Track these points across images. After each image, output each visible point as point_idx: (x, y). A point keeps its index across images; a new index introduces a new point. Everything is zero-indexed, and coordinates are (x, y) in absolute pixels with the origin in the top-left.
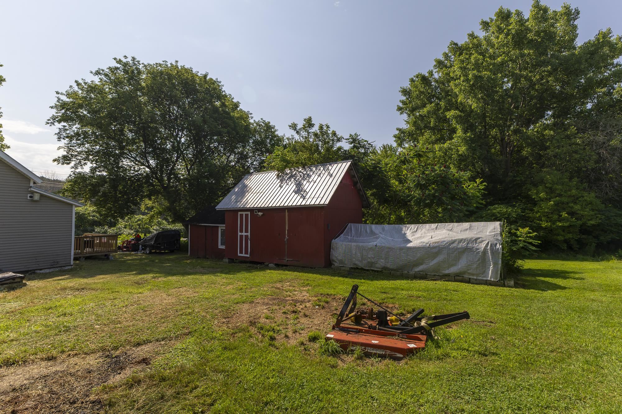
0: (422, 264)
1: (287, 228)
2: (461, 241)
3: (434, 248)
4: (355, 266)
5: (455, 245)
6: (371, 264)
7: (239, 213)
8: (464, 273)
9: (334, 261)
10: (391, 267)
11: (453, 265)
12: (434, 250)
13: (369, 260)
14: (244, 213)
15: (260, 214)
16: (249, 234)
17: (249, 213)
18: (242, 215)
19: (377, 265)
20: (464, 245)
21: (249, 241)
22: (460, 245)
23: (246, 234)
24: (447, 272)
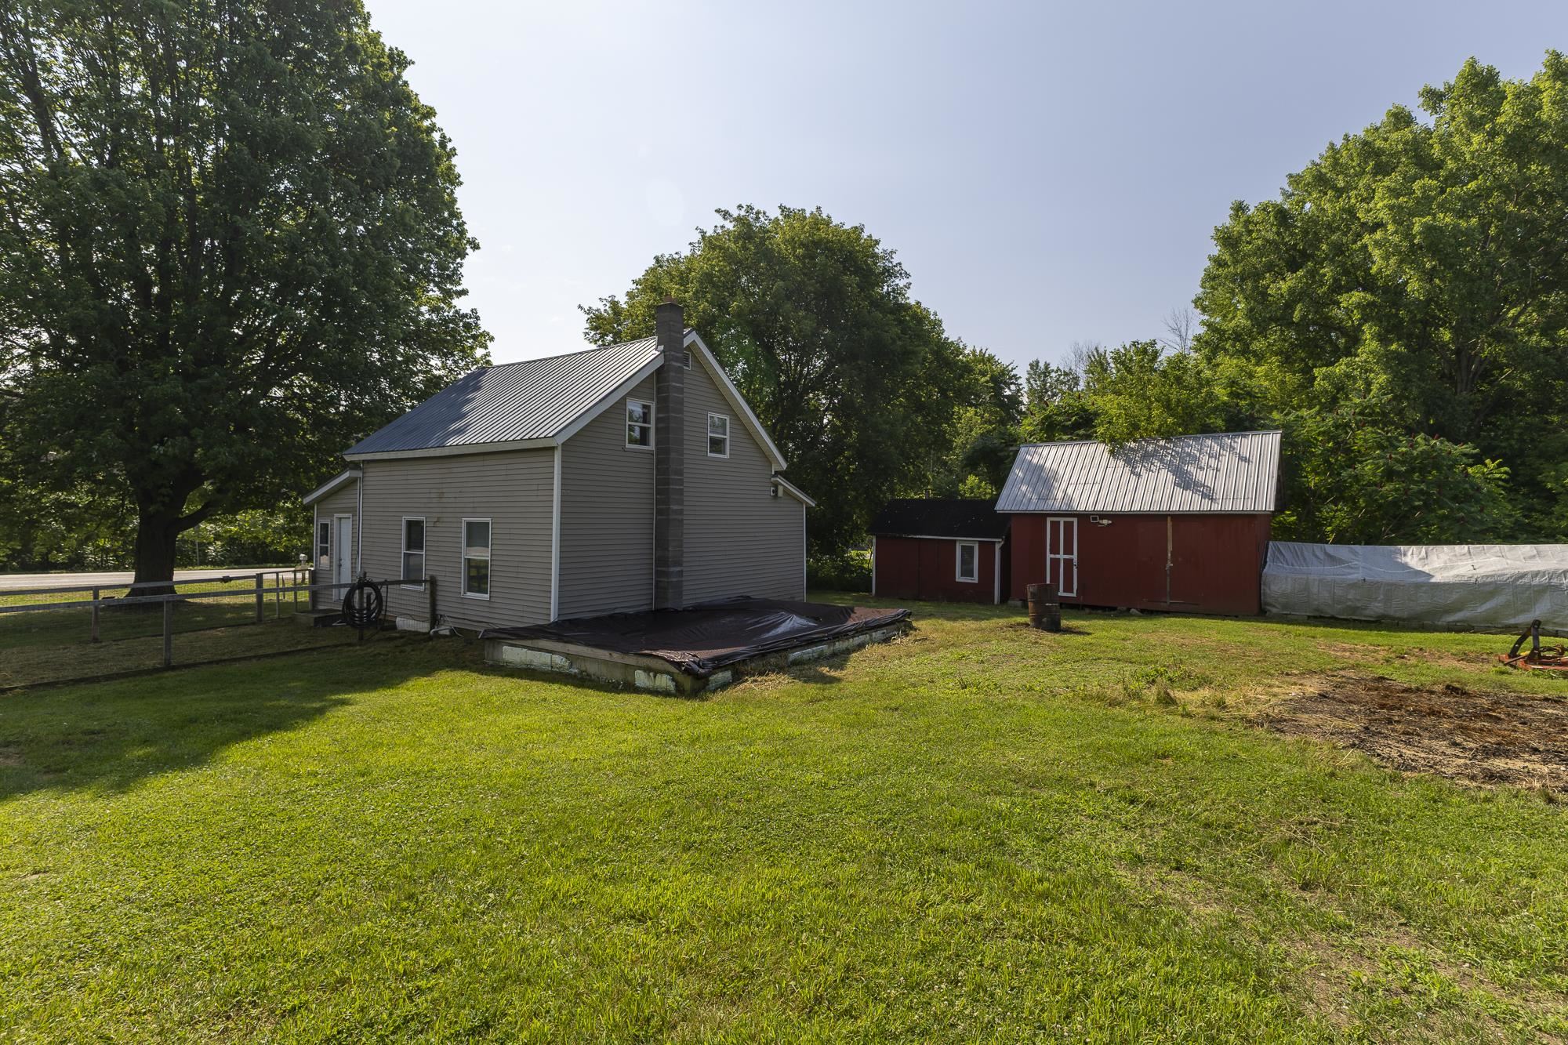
0: (1460, 610)
1: (1170, 547)
2: (1536, 574)
3: (1485, 584)
4: (1317, 614)
5: (1526, 580)
6: (1355, 609)
7: (1049, 520)
8: (1547, 622)
9: (1267, 604)
10: (1398, 615)
11: (1523, 611)
12: (1488, 588)
13: (1349, 603)
14: (1062, 520)
15: (1105, 522)
16: (1075, 557)
17: (1075, 520)
18: (1055, 525)
19: (1367, 612)
20: (1544, 580)
21: (1075, 570)
22: (1537, 581)
23: (1067, 557)
24: (1512, 621)
